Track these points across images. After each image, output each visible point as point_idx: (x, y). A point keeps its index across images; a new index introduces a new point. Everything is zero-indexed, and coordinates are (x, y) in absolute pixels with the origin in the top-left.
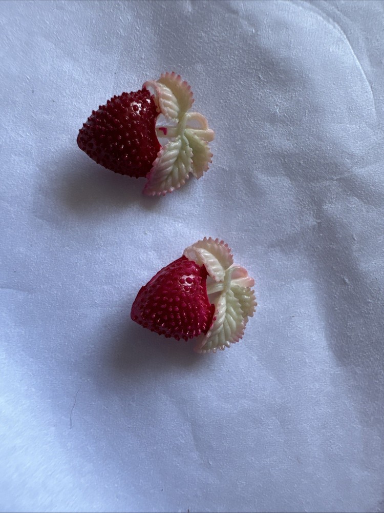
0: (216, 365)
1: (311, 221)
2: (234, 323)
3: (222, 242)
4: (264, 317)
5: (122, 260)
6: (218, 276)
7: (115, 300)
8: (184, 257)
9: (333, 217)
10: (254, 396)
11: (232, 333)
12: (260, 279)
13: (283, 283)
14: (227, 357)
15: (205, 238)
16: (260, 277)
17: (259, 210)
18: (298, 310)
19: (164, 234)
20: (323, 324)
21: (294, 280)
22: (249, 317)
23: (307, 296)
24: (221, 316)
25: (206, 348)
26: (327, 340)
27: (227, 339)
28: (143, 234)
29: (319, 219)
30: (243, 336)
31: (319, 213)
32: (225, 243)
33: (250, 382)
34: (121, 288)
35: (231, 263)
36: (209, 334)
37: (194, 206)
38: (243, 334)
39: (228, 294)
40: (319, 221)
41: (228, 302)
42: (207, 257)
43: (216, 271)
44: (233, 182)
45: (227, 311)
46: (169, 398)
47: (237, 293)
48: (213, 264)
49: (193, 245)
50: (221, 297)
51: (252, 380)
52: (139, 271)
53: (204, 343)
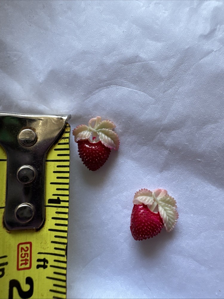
0: (180, 229)
1: (166, 152)
2: (171, 212)
3: (142, 189)
4: (182, 198)
5: (118, 221)
6: (151, 202)
7: (127, 236)
8: (135, 205)
9: (172, 145)
10: (204, 229)
11: (173, 216)
12: (168, 186)
13: (177, 180)
14: (182, 223)
15: (135, 193)
18: (192, 185)
19: (123, 201)
20: (206, 181)
21: (180, 176)
22: (176, 204)
23: (190, 177)
24: (164, 215)
25: (169, 228)
26: (214, 186)
27: (174, 220)
28: (116, 207)
29: (167, 149)
30: (178, 214)
31: (166, 147)
32: (143, 189)
33: (198, 225)
34: (125, 230)
35: (152, 193)
36: (165, 225)
37: (123, 183)
39: (160, 204)
40: (168, 150)
41: (163, 207)
42: (141, 199)
43: (148, 201)
45: (165, 210)
46: (174, 255)
47: (163, 200)
48: (145, 200)
49: (134, 199)
50: (159, 208)
51: (198, 224)
53: (167, 228)
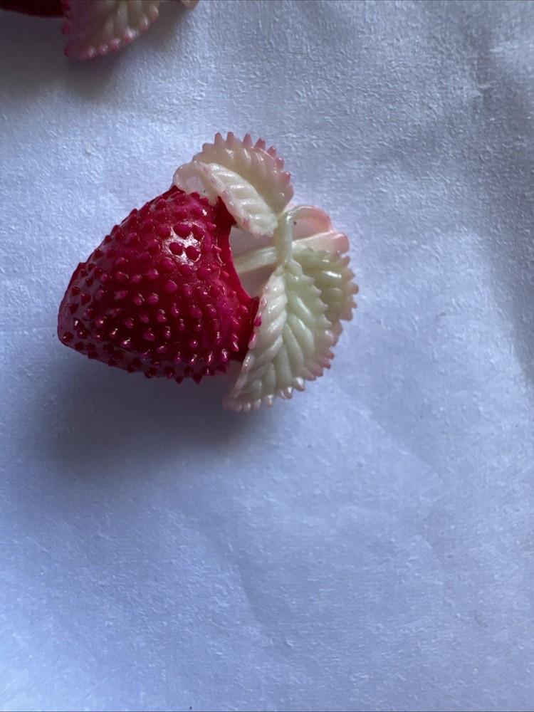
0: (281, 435)
1: (467, 89)
2: (309, 335)
3: (261, 143)
4: (379, 322)
5: (40, 218)
6: (260, 223)
7: (35, 310)
8: (174, 190)
9: (517, 73)
10: (370, 495)
11: (306, 356)
12: (361, 237)
13: (415, 242)
14: (304, 417)
15: (218, 136)
16: (361, 232)
17: (343, 74)
18: (453, 300)
19: (130, 152)
20: (511, 326)
21: (437, 234)
22: (343, 323)
23: (471, 266)
24: (274, 317)
25: (247, 396)
26: (521, 360)
27: (296, 373)
28: (81, 155)
29: (485, 80)
30: (331, 362)
31: (484, 68)
32: (268, 146)
33: (360, 465)
34: (46, 282)
35: (289, 195)
36: (248, 360)
37: (193, 80)
38: (332, 356)
39: (287, 268)
40: (485, 86)
41: (290, 287)
43: (249, 210)
44: (278, 12)
45: (290, 308)
46: (183, 517)
47: (311, 267)
48: (241, 195)
49: (195, 158)
50: (272, 277)
51: (363, 461)
52: (83, 242)
53: (241, 382)
